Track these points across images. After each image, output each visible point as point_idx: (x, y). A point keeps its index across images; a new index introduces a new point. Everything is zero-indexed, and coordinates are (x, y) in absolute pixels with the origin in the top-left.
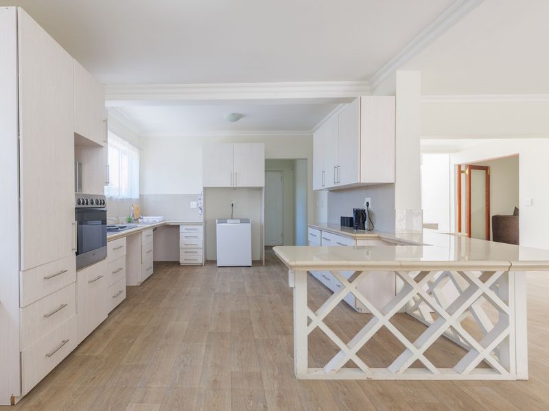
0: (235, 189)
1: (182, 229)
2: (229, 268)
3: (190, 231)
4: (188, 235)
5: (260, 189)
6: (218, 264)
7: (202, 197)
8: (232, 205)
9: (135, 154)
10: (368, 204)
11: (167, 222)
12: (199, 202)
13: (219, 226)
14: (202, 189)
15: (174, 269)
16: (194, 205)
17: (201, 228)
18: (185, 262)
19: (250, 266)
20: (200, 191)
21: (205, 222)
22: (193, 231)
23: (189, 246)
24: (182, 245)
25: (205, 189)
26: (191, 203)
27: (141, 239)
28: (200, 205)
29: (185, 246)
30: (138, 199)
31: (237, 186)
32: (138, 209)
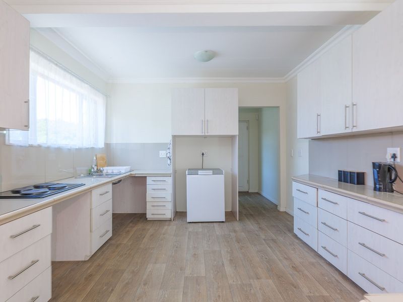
0: (205, 137)
1: (149, 180)
2: (200, 224)
3: (159, 183)
4: (155, 187)
5: (232, 137)
6: (189, 220)
7: (171, 146)
8: (203, 154)
9: (100, 101)
10: (394, 157)
11: (132, 173)
12: (168, 151)
13: (189, 178)
14: (170, 138)
15: (140, 226)
16: (163, 154)
17: (170, 180)
18: (152, 217)
19: (223, 222)
20: (168, 140)
21: (175, 172)
22: (161, 183)
23: (156, 200)
24: (148, 199)
25: (174, 137)
26: (160, 152)
27: (91, 199)
28: (168, 155)
29: (152, 200)
30: (102, 148)
31: (209, 134)
32: (103, 159)
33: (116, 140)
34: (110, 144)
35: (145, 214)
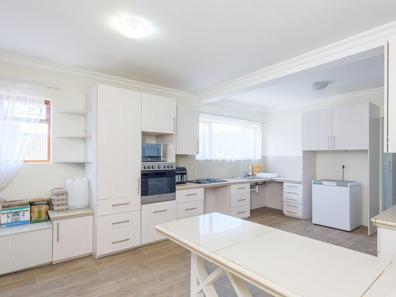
1: (285, 185)
3: (292, 188)
4: (290, 191)
5: (364, 151)
6: (314, 222)
8: (343, 167)
11: (273, 179)
18: (288, 213)
19: (348, 231)
22: (294, 188)
23: (290, 201)
24: (284, 199)
29: (287, 200)
30: (259, 160)
31: (335, 149)
32: (259, 167)
33: (270, 154)
34: (266, 156)
35: (282, 211)
